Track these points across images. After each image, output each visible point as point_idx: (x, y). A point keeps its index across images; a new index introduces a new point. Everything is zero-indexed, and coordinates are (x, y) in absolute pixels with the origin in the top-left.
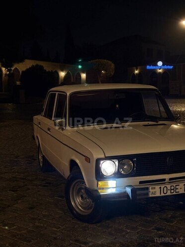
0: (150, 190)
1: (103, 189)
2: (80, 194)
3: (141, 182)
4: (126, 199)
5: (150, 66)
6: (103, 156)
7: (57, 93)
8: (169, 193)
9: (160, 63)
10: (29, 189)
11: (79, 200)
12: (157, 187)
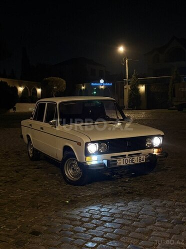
0: (118, 161)
1: (89, 161)
2: (72, 168)
3: (112, 157)
4: (103, 167)
5: (94, 83)
6: (90, 141)
7: (47, 103)
8: (128, 163)
9: (102, 81)
10: (27, 171)
11: (71, 171)
12: (122, 160)
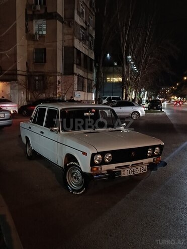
0: (122, 172)
3: (116, 167)
6: (96, 152)
7: (47, 108)
8: (132, 174)
12: (126, 170)
